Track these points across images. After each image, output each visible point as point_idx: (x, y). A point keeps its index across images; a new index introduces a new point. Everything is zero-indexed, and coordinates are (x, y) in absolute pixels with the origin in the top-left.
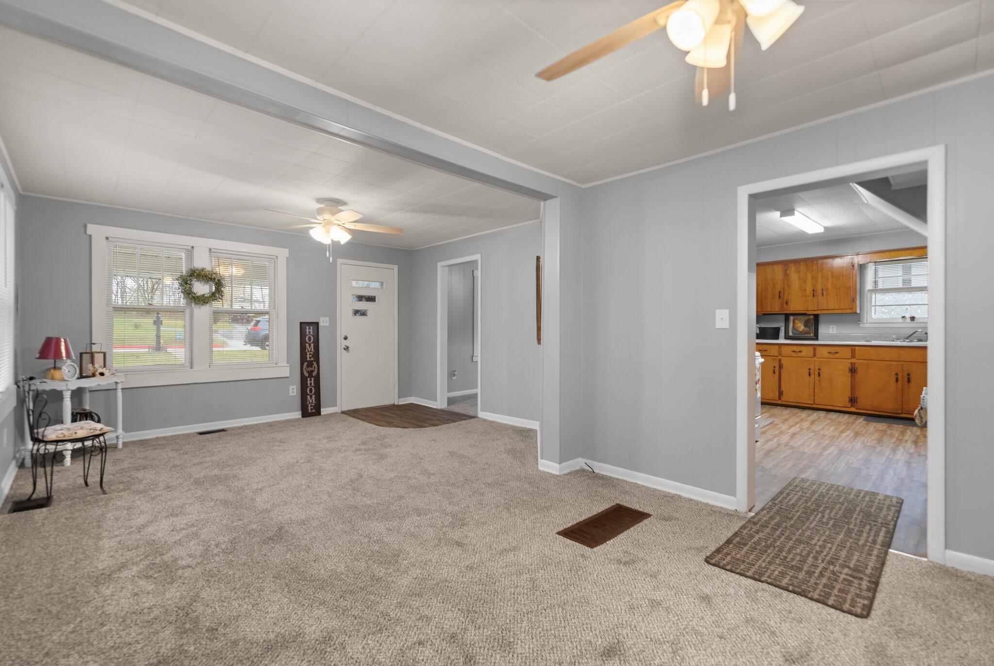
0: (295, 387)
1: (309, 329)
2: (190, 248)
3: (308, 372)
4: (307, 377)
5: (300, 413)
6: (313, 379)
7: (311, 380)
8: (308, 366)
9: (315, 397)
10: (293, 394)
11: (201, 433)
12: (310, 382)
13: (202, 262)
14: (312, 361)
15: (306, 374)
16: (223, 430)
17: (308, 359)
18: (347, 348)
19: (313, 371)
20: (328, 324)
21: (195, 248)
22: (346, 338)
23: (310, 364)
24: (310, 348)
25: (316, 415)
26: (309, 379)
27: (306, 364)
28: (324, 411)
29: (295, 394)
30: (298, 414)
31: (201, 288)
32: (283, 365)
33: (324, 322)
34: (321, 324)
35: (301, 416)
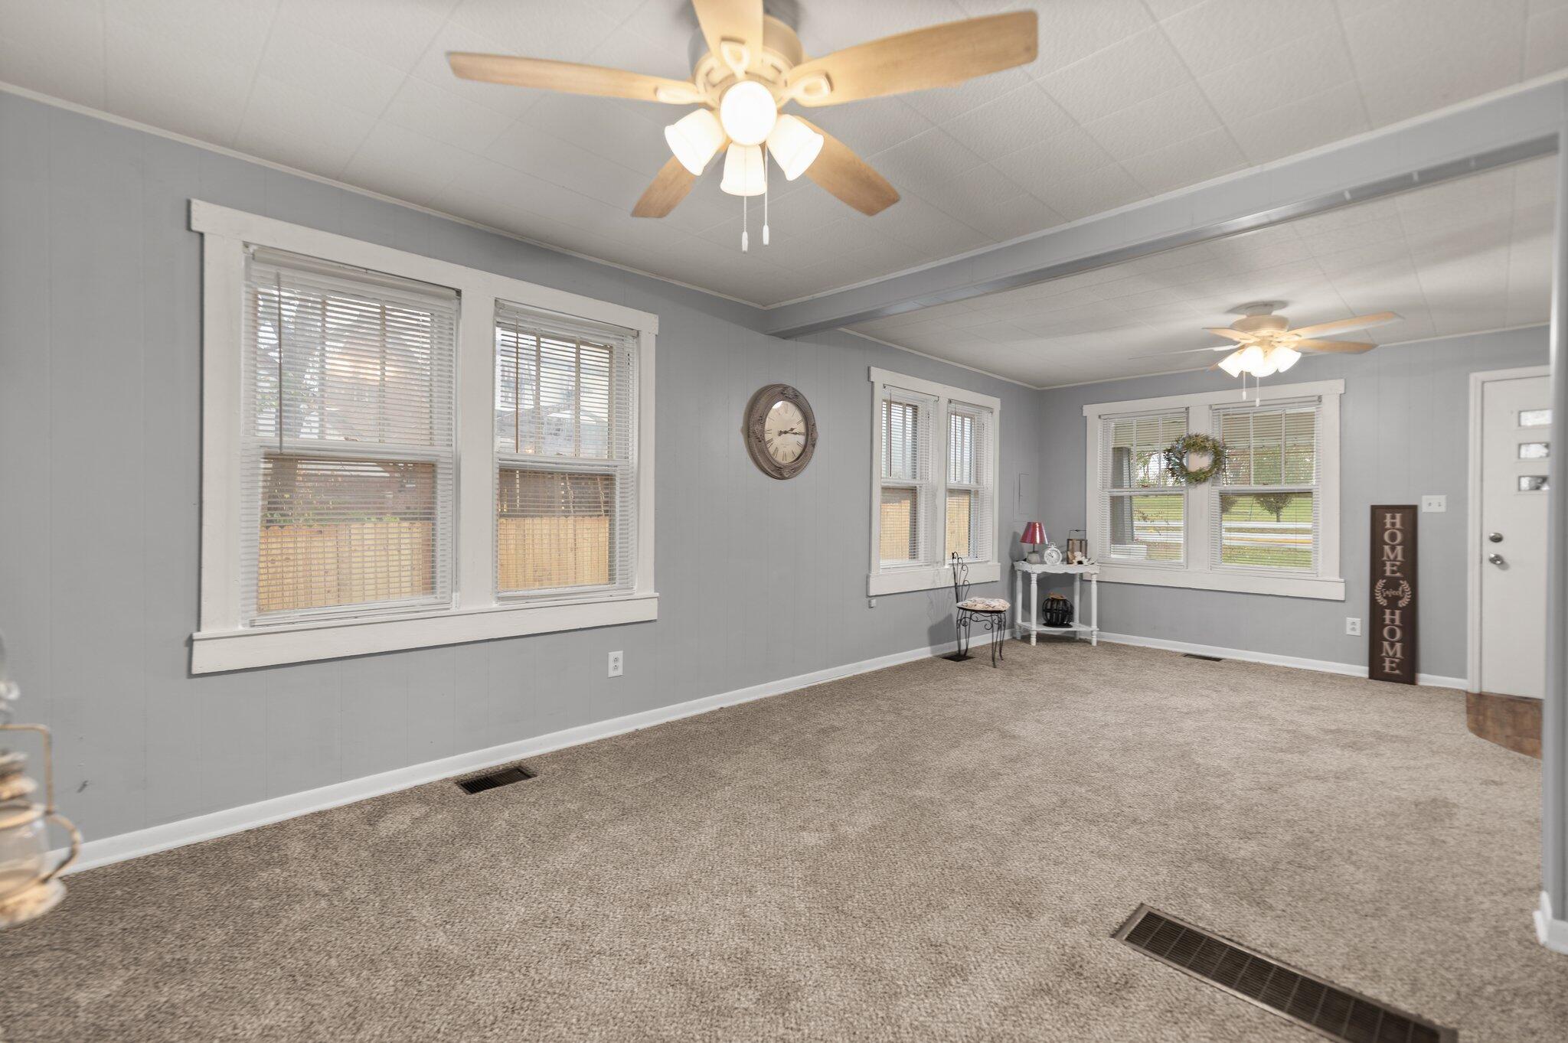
0: (1358, 620)
1: (1393, 517)
2: (1184, 410)
3: (1386, 597)
4: (1383, 608)
5: (1367, 668)
6: (1397, 612)
7: (1393, 614)
8: (1386, 587)
9: (1403, 649)
10: (1353, 633)
11: (1187, 655)
12: (1393, 618)
13: (1202, 425)
14: (1399, 579)
15: (1383, 602)
16: (1218, 660)
17: (1388, 574)
18: (1497, 560)
19: (1399, 598)
20: (1443, 509)
21: (1191, 410)
22: (1497, 539)
23: (1393, 584)
24: (1394, 555)
25: (1404, 682)
26: (1388, 611)
27: (1381, 583)
28: (1425, 679)
29: (1358, 633)
30: (1362, 671)
31: (1198, 462)
32: (1332, 579)
33: (1431, 506)
34: (1424, 509)
35: (1366, 675)
